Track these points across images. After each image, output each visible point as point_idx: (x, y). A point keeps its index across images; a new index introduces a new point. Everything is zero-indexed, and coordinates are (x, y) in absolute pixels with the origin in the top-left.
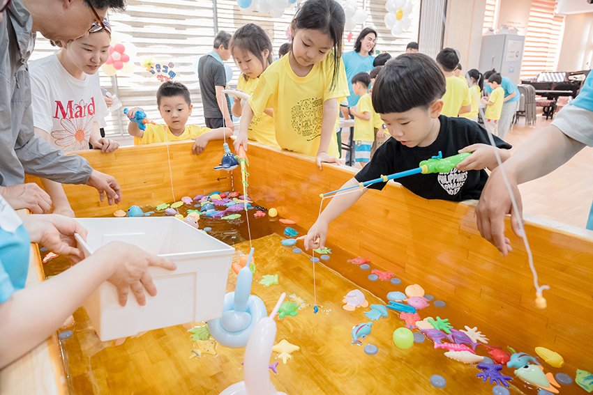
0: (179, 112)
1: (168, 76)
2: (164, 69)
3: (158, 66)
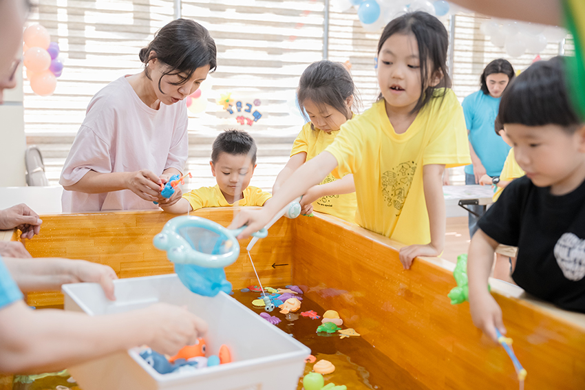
1: (252, 118)
2: (247, 108)
3: (239, 104)
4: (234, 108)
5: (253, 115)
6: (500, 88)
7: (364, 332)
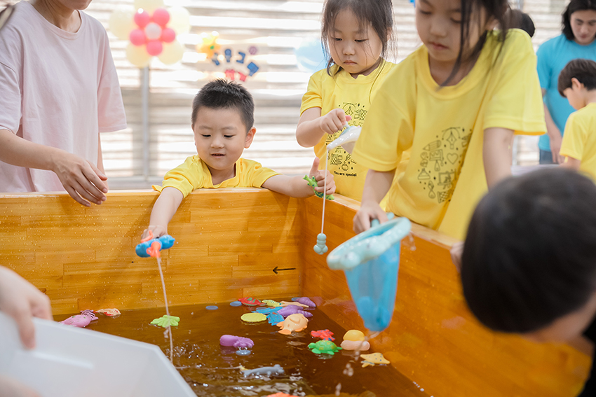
0: (225, 140)
1: (246, 71)
2: (239, 57)
3: (228, 52)
4: (221, 58)
5: (248, 67)
6: (589, 30)
7: (397, 358)
